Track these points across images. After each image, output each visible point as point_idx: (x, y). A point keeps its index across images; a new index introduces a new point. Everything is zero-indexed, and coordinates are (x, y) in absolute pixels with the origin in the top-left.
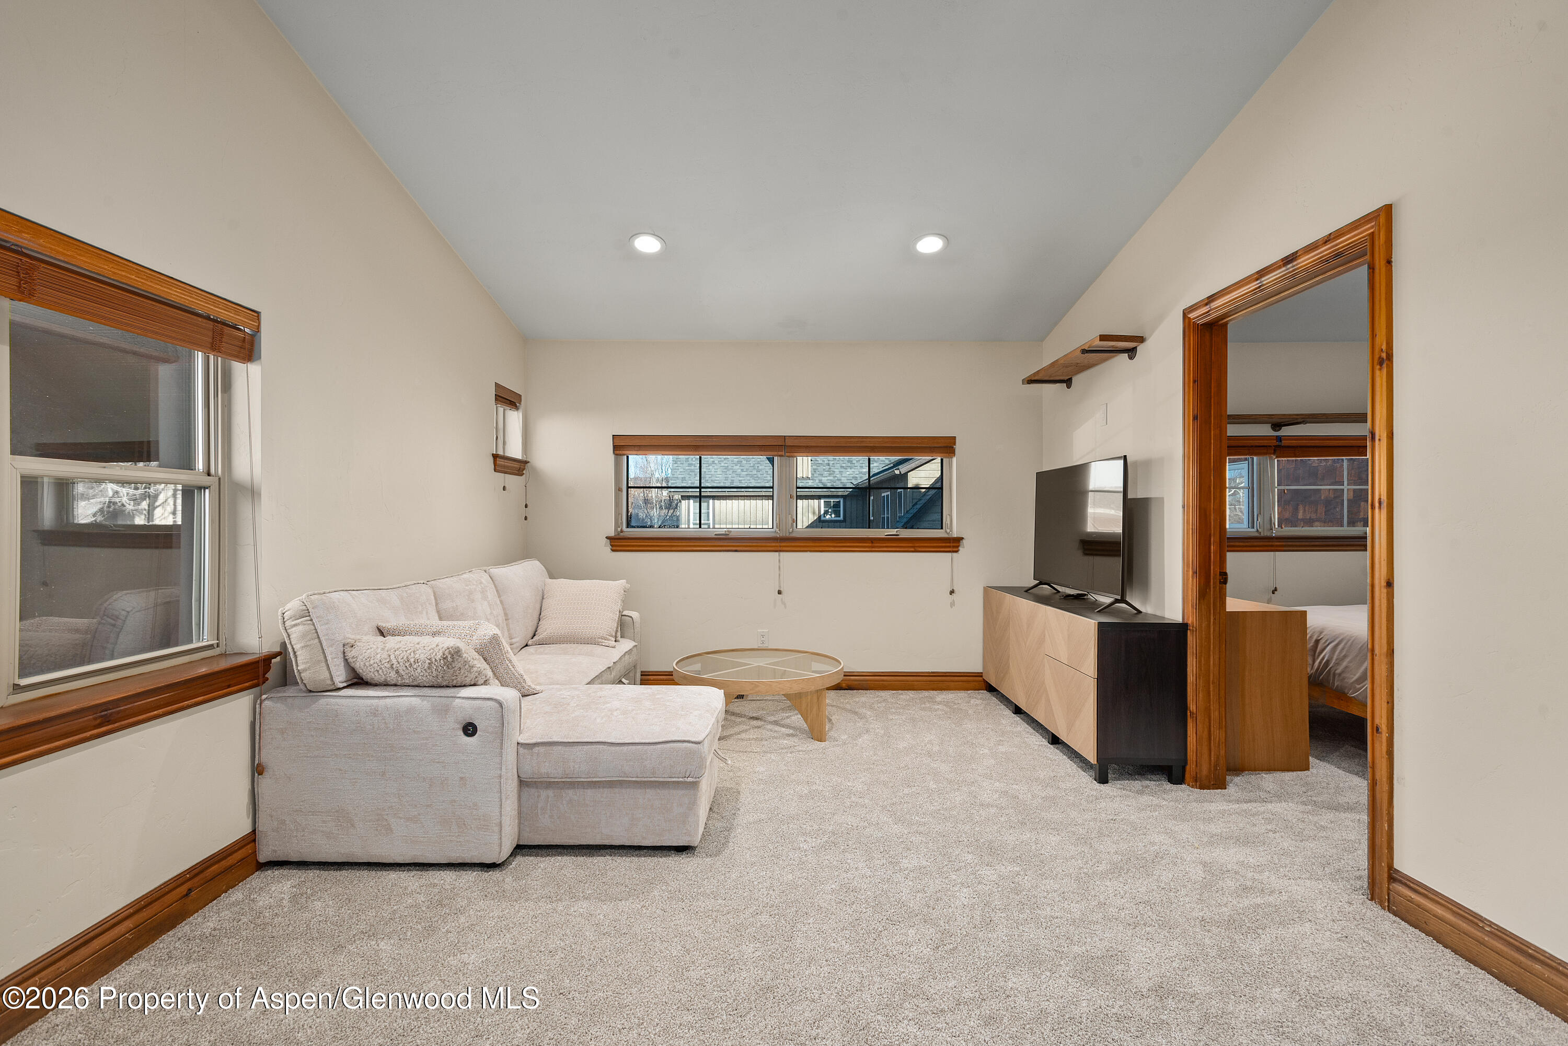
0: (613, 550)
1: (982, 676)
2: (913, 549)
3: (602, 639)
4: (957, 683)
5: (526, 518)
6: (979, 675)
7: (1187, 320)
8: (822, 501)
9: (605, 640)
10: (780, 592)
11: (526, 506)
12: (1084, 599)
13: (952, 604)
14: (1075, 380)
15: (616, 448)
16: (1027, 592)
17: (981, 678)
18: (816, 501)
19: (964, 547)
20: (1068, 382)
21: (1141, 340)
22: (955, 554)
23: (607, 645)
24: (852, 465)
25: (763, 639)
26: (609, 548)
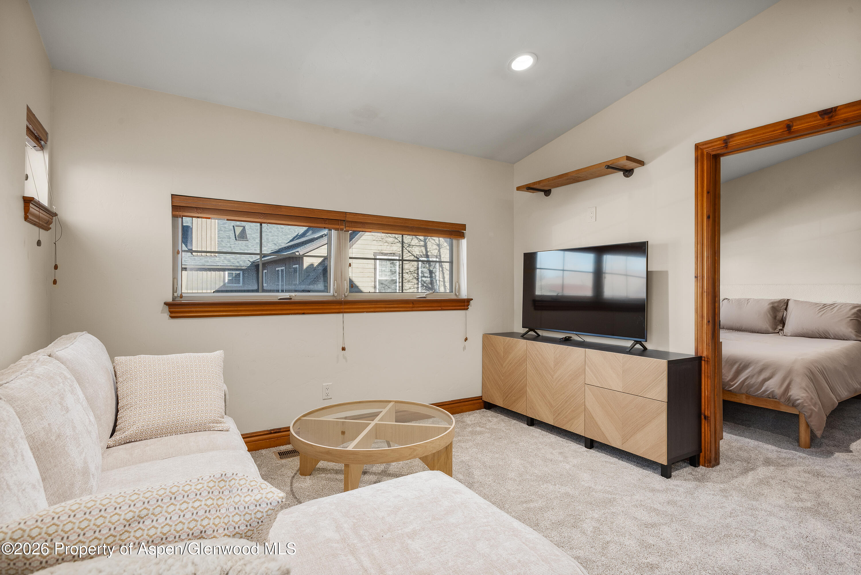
0: (172, 317)
1: (482, 399)
2: (440, 308)
3: (213, 423)
4: (468, 406)
5: (55, 282)
6: (480, 398)
7: (699, 152)
8: (227, 273)
9: (217, 423)
10: (343, 349)
11: (56, 267)
12: (571, 340)
13: (464, 348)
14: (553, 190)
15: (175, 208)
16: (523, 336)
17: (481, 401)
18: (222, 273)
19: (471, 306)
20: (547, 193)
21: (641, 163)
22: (467, 311)
23: (221, 429)
24: (248, 248)
25: (327, 392)
26: (166, 315)
